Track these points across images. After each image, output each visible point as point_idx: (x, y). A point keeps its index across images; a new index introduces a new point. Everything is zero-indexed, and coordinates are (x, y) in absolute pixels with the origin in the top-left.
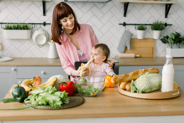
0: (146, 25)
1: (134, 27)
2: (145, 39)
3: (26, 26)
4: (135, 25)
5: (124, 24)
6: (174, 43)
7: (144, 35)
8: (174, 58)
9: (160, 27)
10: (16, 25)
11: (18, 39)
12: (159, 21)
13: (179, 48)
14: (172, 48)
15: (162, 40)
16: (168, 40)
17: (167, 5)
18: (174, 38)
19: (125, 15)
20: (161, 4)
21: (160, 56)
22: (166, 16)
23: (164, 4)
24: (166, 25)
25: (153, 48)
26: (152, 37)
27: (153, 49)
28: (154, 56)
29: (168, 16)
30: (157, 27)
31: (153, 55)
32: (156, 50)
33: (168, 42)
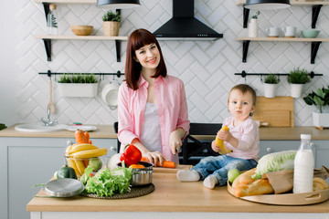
0: (279, 75)
1: (258, 78)
2: (276, 97)
3: (91, 78)
4: (261, 74)
5: (244, 74)
6: (325, 105)
7: (275, 91)
8: (324, 128)
9: (302, 78)
10: (76, 76)
11: (79, 98)
12: (301, 69)
14: (321, 112)
15: (305, 99)
16: (315, 100)
17: (313, 44)
18: (323, 96)
19: (244, 59)
20: (304, 42)
21: (303, 125)
22: (313, 62)
23: (308, 42)
24: (312, 75)
25: (291, 112)
27: (292, 114)
28: (293, 125)
29: (317, 60)
30: (297, 78)
31: (290, 123)
32: (296, 115)
33: (314, 103)
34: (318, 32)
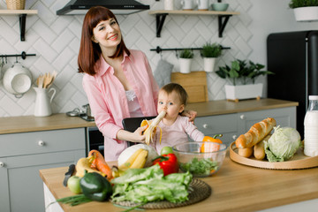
0: (192, 49)
1: (173, 53)
2: (192, 73)
4: (176, 50)
5: (159, 50)
6: (239, 77)
7: (191, 66)
8: (240, 100)
9: (216, 52)
13: (245, 84)
14: (235, 85)
15: (217, 72)
16: (231, 73)
17: (220, 17)
18: (238, 68)
19: (158, 35)
20: (211, 16)
21: (216, 99)
22: (220, 35)
23: (215, 16)
24: (222, 48)
25: (205, 87)
26: (201, 70)
28: (208, 100)
30: (211, 52)
31: (205, 97)
33: (229, 75)
34: (227, 5)
